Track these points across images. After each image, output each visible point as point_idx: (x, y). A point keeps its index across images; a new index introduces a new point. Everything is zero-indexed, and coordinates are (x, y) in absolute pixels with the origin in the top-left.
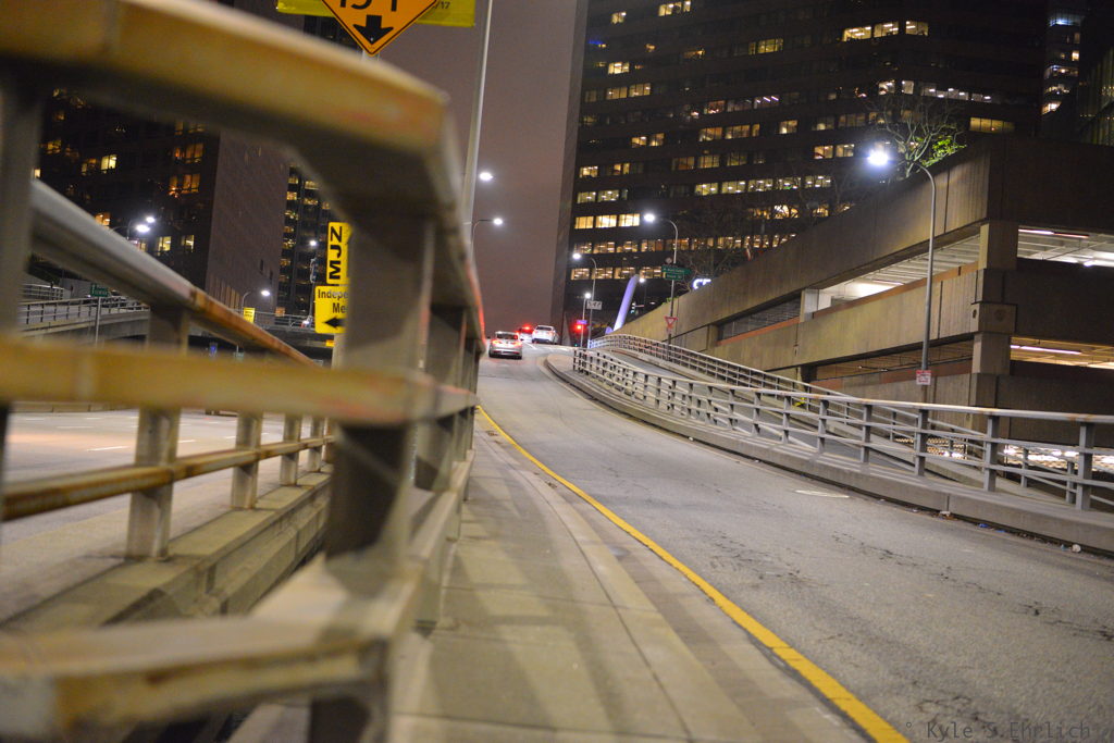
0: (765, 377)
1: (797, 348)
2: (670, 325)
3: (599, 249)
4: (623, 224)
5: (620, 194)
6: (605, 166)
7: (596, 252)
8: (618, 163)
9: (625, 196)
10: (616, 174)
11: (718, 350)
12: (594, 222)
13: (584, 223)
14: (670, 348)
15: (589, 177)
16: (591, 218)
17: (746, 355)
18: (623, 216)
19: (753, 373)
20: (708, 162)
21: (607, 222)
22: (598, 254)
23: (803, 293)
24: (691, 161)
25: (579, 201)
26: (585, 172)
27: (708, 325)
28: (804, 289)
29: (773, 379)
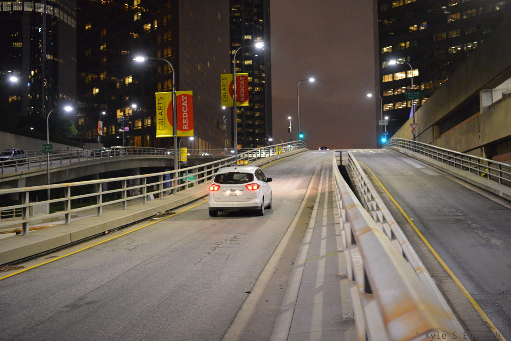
0: (462, 156)
1: (479, 134)
2: (414, 129)
3: (398, 92)
4: (410, 76)
5: (406, 59)
6: (395, 45)
7: (396, 93)
8: (402, 43)
9: (409, 60)
10: (402, 49)
11: (439, 141)
12: (393, 78)
13: (388, 79)
14: (415, 143)
15: (387, 53)
16: (391, 75)
17: (452, 143)
18: (409, 72)
19: (456, 155)
20: (454, 35)
21: (400, 76)
22: (398, 94)
23: (480, 92)
24: (444, 35)
25: (383, 67)
26: (385, 50)
27: (432, 126)
28: (480, 90)
29: (467, 157)
